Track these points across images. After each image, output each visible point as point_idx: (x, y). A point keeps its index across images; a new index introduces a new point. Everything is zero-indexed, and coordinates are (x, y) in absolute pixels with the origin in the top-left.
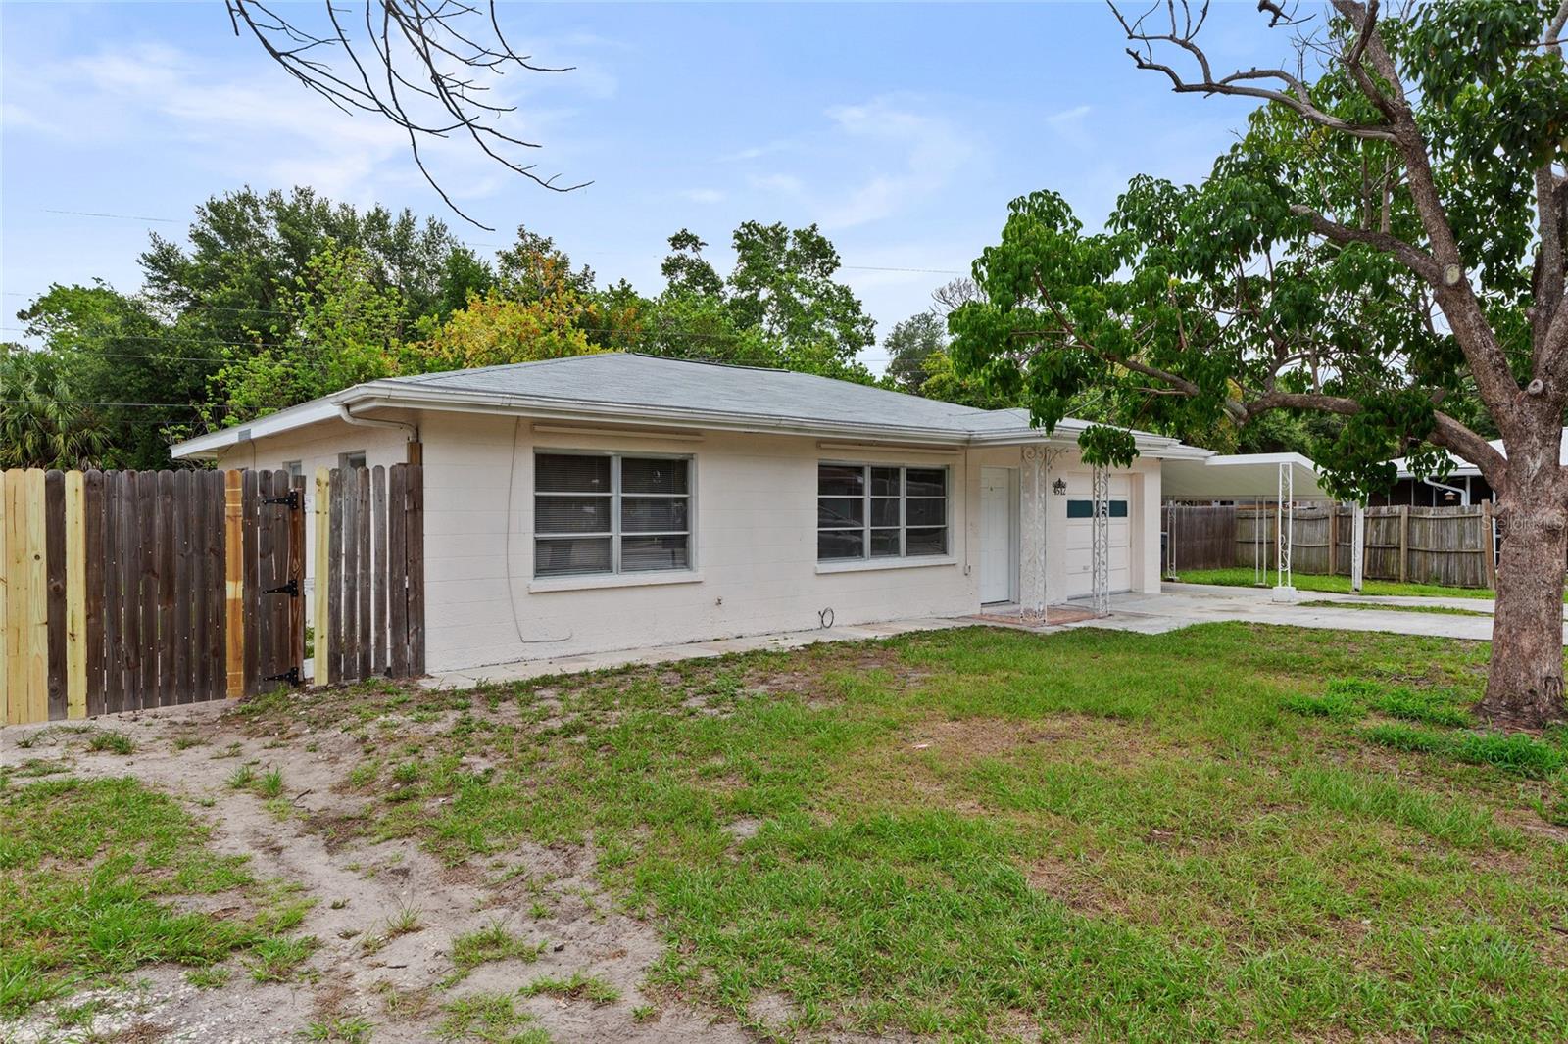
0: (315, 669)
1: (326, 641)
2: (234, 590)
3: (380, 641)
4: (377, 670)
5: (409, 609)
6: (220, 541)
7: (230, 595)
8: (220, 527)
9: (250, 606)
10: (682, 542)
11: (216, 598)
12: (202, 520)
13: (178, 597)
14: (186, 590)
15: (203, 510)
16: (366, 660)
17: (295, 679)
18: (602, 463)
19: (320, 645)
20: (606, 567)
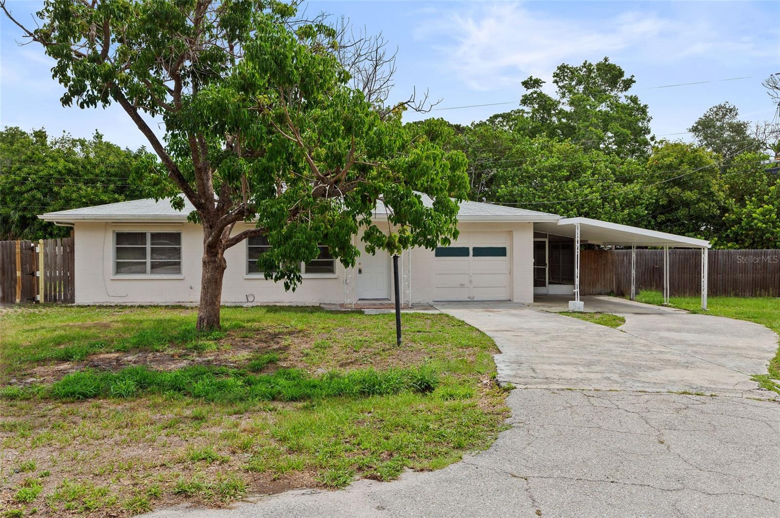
0: (40, 297)
1: (43, 290)
2: (19, 274)
3: (60, 292)
4: (59, 300)
5: (69, 282)
6: (15, 260)
7: (18, 275)
8: (15, 256)
9: (23, 278)
10: (179, 264)
11: (14, 276)
12: (11, 254)
13: (6, 275)
14: (8, 274)
15: (11, 250)
16: (55, 296)
17: (34, 299)
18: (143, 235)
19: (42, 291)
20: (144, 272)
